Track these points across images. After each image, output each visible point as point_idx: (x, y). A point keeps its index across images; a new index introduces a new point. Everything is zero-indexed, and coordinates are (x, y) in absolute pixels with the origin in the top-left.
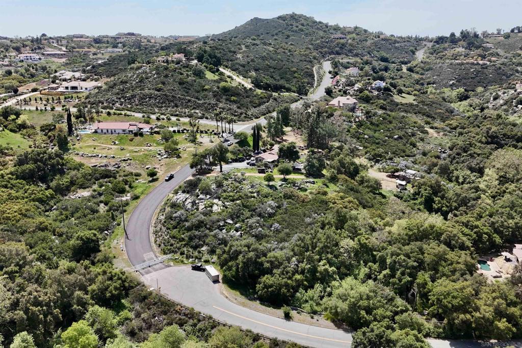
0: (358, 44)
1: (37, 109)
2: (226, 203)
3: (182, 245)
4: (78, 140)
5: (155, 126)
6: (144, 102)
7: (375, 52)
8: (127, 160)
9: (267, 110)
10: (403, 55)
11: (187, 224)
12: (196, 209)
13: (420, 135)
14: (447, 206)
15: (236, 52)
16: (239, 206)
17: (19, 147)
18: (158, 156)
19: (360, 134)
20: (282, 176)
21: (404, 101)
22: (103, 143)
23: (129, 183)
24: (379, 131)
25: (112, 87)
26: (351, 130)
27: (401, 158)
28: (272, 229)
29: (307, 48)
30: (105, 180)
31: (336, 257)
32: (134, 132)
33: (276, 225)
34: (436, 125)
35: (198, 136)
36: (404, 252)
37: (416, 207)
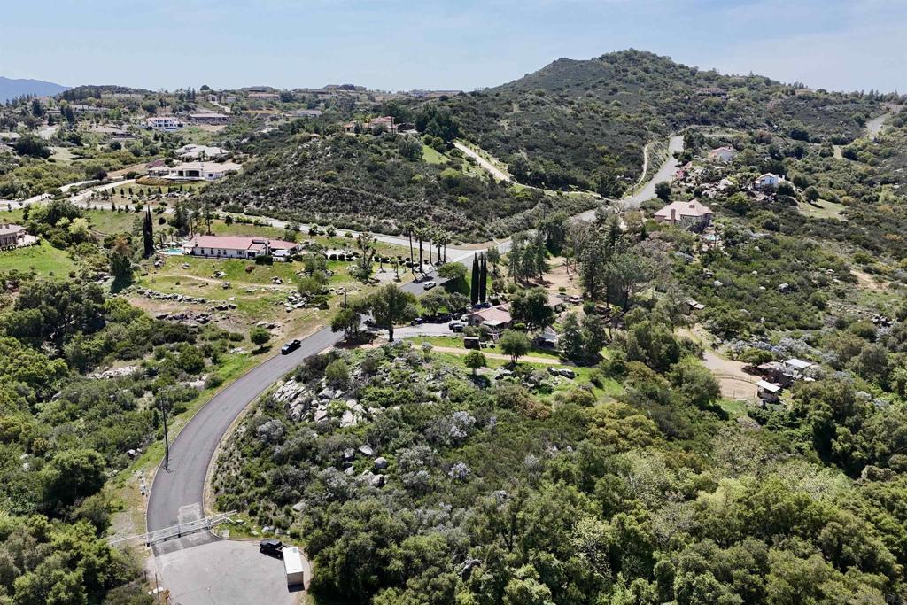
0: (748, 106)
1: (114, 208)
2: (370, 409)
3: (257, 493)
4: (158, 266)
5: (303, 245)
6: (299, 201)
7: (783, 121)
8: (226, 309)
9: (525, 222)
10: (837, 128)
11: (278, 449)
12: (309, 417)
13: (837, 284)
14: (864, 448)
15: (498, 116)
16: (396, 418)
17: (51, 274)
18: (287, 304)
19: (706, 277)
20: (509, 358)
21: (818, 214)
22: (197, 275)
23: (212, 354)
24: (749, 273)
25: (251, 174)
26: (687, 268)
27: (787, 331)
28: (451, 473)
29: (644, 112)
30: (172, 345)
31: (562, 556)
32: (256, 255)
33: (461, 466)
34: (879, 265)
35: (376, 268)
36: (715, 565)
37: (793, 445)
